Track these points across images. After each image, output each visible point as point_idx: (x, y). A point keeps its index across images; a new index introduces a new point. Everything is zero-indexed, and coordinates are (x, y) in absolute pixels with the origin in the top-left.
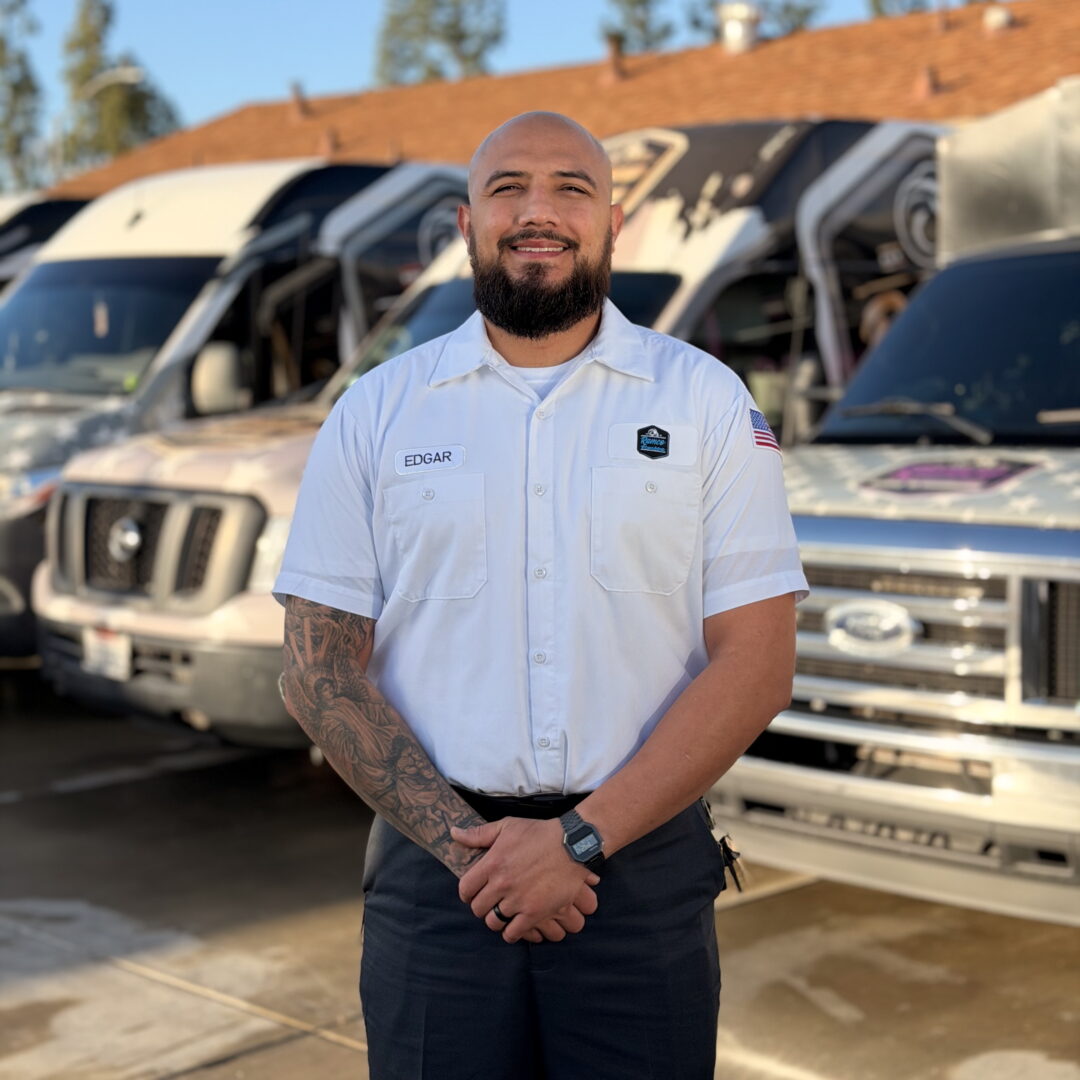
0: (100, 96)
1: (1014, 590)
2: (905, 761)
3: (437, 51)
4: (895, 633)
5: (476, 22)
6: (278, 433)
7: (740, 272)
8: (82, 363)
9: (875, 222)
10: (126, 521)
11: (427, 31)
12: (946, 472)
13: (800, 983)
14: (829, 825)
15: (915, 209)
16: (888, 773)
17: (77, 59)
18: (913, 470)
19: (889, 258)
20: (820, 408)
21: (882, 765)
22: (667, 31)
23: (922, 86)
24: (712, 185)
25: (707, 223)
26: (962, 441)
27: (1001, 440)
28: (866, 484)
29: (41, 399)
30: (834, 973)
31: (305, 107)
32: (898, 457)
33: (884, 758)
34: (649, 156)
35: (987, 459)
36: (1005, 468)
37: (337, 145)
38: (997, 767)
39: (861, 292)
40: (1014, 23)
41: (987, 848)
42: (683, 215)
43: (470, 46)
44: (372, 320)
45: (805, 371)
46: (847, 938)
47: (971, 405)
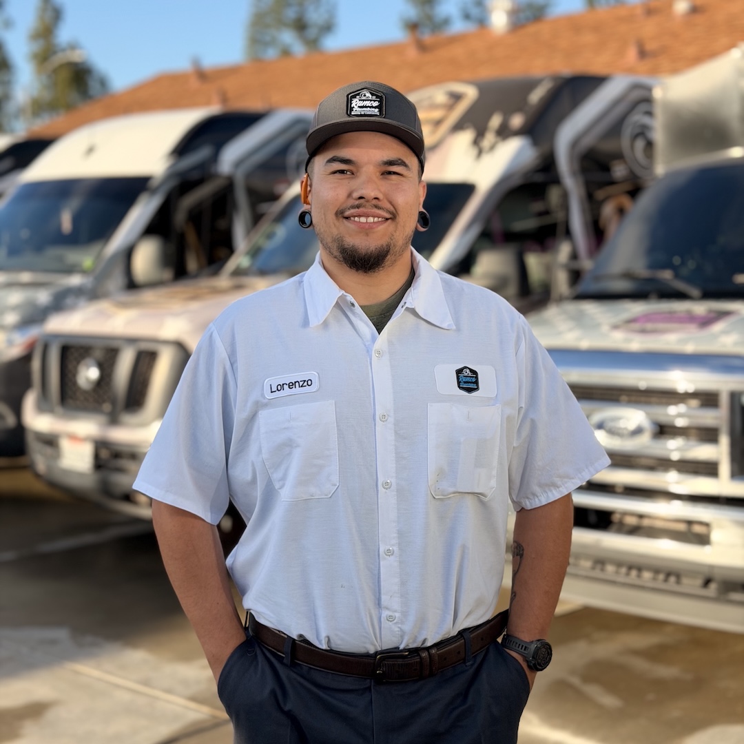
0: (55, 71)
1: (724, 400)
2: (646, 522)
3: (288, 37)
4: (638, 431)
5: (315, 16)
6: (194, 298)
7: (517, 181)
8: (53, 252)
9: (608, 146)
10: (89, 361)
11: (281, 23)
12: (671, 318)
13: (576, 681)
14: (593, 568)
15: (635, 137)
16: (634, 531)
17: (37, 46)
18: (647, 318)
19: (619, 171)
20: (576, 276)
21: (628, 525)
22: (446, 22)
23: (632, 54)
24: (496, 121)
25: (492, 148)
26: (681, 296)
27: (708, 295)
28: (615, 327)
29: (26, 277)
30: (600, 673)
31: (202, 75)
32: (636, 308)
33: (631, 521)
34: (451, 102)
35: (700, 308)
36: (712, 315)
37: (224, 99)
38: (714, 525)
39: (600, 194)
40: (695, 10)
41: (707, 582)
42: (476, 142)
43: (312, 33)
44: (257, 218)
45: (564, 251)
46: (607, 648)
47: (684, 271)
